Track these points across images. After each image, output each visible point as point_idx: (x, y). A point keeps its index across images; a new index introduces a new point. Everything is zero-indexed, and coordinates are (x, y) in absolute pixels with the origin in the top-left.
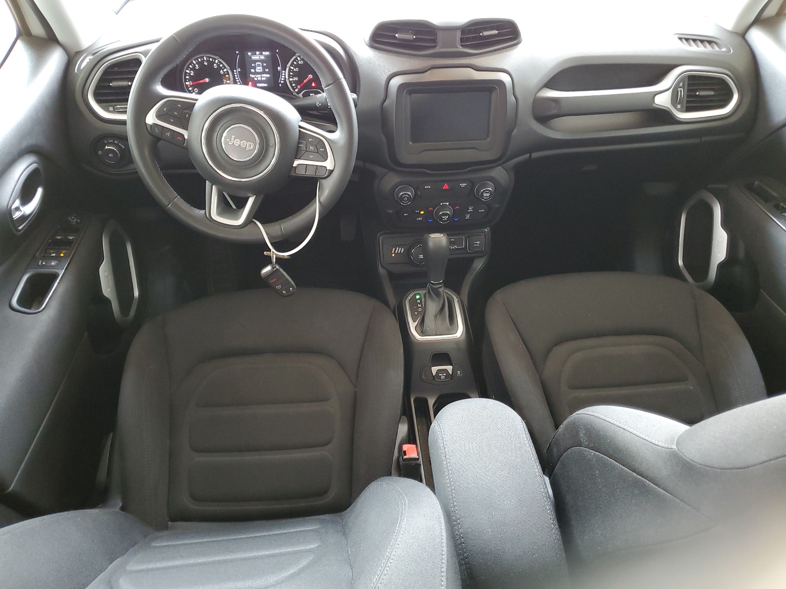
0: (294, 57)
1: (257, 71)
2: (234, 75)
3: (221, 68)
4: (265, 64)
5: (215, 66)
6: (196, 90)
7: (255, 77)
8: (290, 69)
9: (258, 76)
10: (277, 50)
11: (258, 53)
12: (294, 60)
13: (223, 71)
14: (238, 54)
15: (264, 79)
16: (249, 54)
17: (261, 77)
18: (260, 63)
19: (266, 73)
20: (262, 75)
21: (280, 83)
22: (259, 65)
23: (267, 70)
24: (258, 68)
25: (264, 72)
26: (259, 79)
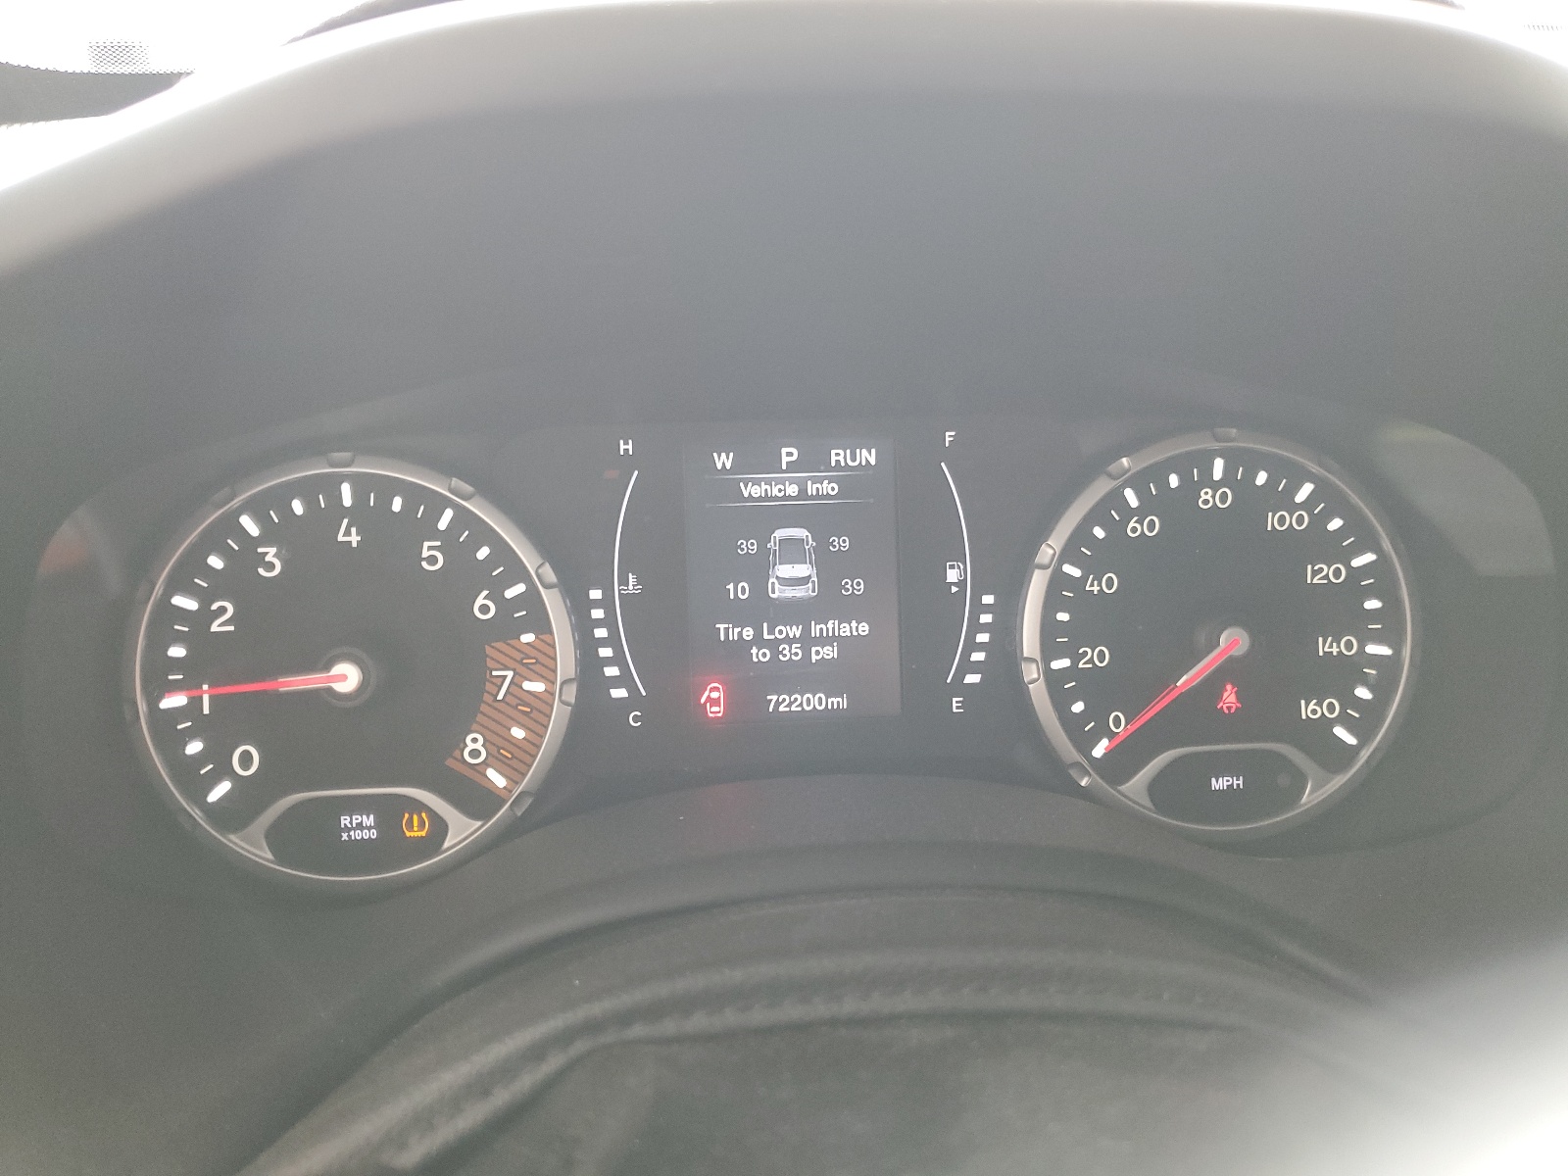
0: (1099, 489)
1: (778, 592)
2: (583, 627)
3: (482, 577)
4: (842, 543)
5: (432, 556)
6: (246, 760)
7: (758, 640)
8: (1058, 581)
9: (784, 631)
10: (949, 436)
11: (789, 454)
12: (1096, 515)
13: (496, 596)
14: (627, 463)
15: (829, 652)
16: (723, 460)
17: (806, 641)
18: (801, 533)
19: (846, 610)
20: (816, 630)
21: (959, 687)
22: (792, 551)
23: (855, 586)
24: (785, 571)
25: (829, 603)
26: (791, 653)
